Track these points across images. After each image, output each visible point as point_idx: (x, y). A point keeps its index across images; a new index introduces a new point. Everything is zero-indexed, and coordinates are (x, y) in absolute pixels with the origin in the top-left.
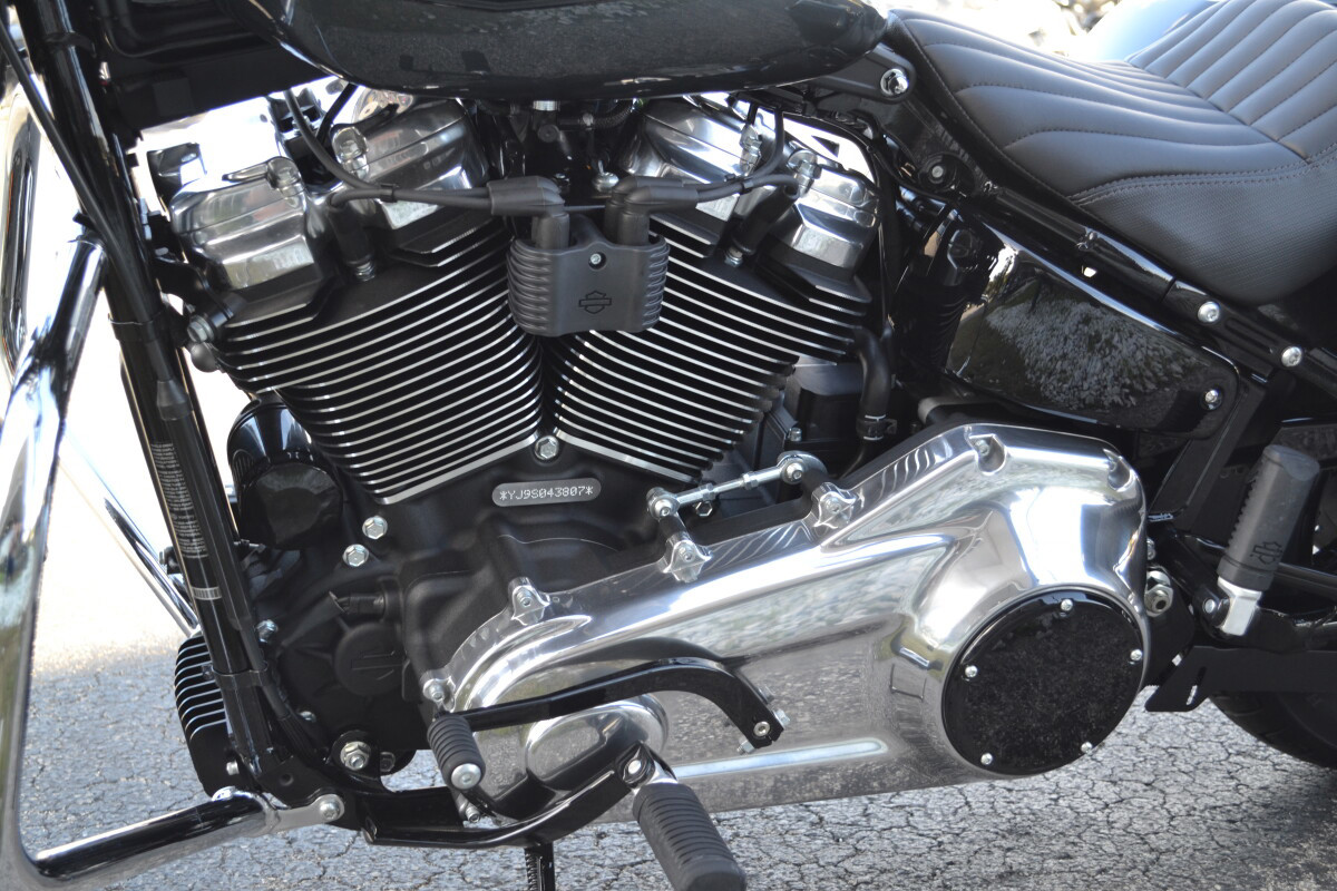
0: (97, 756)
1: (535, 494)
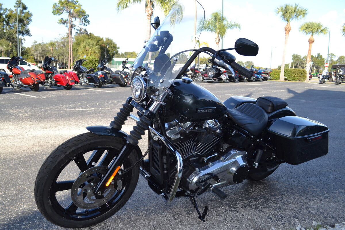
1: (193, 159)
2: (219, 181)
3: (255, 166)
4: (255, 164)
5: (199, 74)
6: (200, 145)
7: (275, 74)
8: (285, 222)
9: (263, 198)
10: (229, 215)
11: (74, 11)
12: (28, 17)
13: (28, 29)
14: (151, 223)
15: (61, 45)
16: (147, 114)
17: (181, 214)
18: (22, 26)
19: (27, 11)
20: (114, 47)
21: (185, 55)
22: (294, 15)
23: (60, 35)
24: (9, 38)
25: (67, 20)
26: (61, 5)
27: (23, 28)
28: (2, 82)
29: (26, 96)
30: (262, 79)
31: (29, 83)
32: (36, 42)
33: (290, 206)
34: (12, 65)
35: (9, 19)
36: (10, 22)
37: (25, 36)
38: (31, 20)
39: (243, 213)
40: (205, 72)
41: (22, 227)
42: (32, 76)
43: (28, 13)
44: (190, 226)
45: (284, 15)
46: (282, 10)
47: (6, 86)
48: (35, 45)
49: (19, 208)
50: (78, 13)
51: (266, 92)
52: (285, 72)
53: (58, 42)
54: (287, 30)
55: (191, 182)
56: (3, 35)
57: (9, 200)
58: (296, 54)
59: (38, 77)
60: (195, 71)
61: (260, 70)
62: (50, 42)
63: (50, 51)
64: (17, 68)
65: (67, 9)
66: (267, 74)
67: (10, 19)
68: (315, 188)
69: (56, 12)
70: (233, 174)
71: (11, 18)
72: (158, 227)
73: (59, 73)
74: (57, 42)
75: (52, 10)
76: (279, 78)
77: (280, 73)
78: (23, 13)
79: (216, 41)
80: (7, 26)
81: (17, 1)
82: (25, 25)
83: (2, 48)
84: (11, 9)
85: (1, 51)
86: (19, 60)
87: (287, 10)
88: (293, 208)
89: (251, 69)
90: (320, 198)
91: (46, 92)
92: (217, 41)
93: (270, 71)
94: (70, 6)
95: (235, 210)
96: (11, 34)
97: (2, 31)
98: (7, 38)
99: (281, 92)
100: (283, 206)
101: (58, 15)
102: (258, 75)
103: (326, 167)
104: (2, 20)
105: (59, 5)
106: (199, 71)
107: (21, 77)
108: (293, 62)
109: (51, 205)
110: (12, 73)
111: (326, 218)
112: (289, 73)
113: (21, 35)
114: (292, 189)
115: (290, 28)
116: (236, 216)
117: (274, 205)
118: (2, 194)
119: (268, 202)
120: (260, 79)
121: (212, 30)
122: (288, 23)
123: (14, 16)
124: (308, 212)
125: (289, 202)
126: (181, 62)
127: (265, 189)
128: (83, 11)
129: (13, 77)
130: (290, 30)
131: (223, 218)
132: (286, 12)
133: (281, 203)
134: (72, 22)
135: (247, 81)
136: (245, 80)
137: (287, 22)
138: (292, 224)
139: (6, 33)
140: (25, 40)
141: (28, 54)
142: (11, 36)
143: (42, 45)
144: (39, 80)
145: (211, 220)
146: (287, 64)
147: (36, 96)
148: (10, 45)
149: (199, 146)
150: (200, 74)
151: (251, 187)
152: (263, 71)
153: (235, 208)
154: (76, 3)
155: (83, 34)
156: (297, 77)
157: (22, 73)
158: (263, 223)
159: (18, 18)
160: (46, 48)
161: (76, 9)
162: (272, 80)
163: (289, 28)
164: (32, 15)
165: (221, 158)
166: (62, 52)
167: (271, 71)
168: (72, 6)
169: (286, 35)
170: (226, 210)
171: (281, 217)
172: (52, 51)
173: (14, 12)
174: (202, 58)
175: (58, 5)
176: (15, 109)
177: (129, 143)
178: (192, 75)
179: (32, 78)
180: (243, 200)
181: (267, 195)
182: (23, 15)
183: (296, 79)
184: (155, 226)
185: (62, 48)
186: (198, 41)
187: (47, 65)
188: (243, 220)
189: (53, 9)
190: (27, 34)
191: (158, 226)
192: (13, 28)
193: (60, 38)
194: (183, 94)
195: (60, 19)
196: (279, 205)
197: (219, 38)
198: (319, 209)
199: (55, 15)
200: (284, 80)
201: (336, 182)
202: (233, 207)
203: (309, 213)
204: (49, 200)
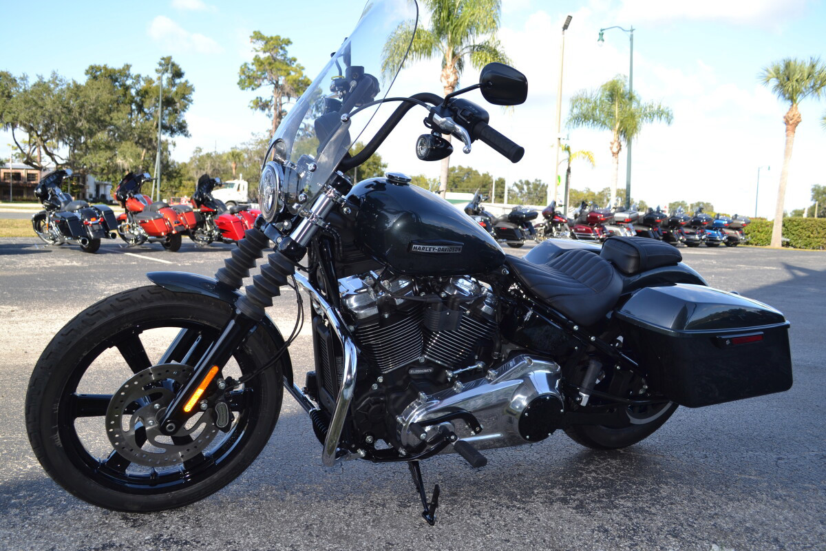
1: (418, 371)
2: (481, 429)
3: (581, 401)
4: (581, 397)
5: (563, 225)
6: (436, 340)
7: (759, 231)
8: (642, 541)
9: (607, 487)
10: (501, 517)
11: (287, 81)
12: (185, 93)
13: (184, 122)
14: (302, 518)
15: (256, 158)
16: (285, 247)
17: (384, 506)
18: (170, 114)
19: (183, 80)
20: (375, 164)
21: (543, 185)
22: (808, 86)
23: (253, 134)
24: (140, 141)
25: (270, 101)
26: (258, 67)
27: (172, 118)
28: (99, 227)
29: (149, 260)
30: (725, 243)
31: (159, 231)
32: (200, 150)
33: (671, 509)
34: (127, 192)
35: (143, 99)
36: (144, 106)
37: (176, 136)
38: (191, 101)
39: (540, 515)
40: (577, 219)
41: (13, 501)
42: (165, 217)
43: (186, 86)
44: (395, 532)
45: (781, 86)
46: (777, 74)
47: (107, 237)
48: (198, 157)
49: (25, 466)
50: (295, 86)
51: (724, 270)
52: (784, 225)
53: (249, 152)
54: (791, 123)
55: (404, 425)
56: (128, 134)
57: (12, 450)
58: (822, 186)
59: (180, 219)
60: (554, 217)
61: (718, 219)
62: (230, 151)
63: (230, 171)
64: (136, 198)
65: (270, 76)
66: (737, 229)
67: (145, 98)
68: (756, 475)
69: (246, 84)
70: (519, 416)
71: (147, 96)
72: (315, 527)
73: (229, 212)
74: (247, 151)
75: (238, 80)
76: (768, 241)
77: (772, 227)
78: (174, 85)
79: (611, 148)
80: (138, 114)
81: (163, 59)
82: (176, 111)
83: (124, 161)
84: (150, 76)
85: (121, 169)
86: (143, 181)
87: (789, 73)
88: (677, 514)
89: (696, 217)
90: (759, 496)
91: (196, 254)
92: (615, 150)
93: (744, 222)
94: (279, 70)
95: (522, 506)
96: (147, 131)
97: (126, 123)
98: (137, 139)
99: (764, 270)
100: (650, 508)
101: (251, 89)
102: (715, 230)
103: (808, 431)
104: (129, 100)
105: (254, 68)
106: (563, 218)
107: (142, 218)
108: (815, 205)
109: (61, 446)
110: (126, 210)
111: (754, 541)
112: (795, 228)
113: (168, 134)
114: (694, 474)
115: (797, 116)
116: (520, 519)
117: (629, 504)
118: (4, 439)
119: (616, 495)
120: (718, 241)
121: (604, 124)
122: (792, 105)
123: (155, 92)
124: (714, 525)
125: (671, 499)
126: (533, 201)
127: (622, 469)
128: (306, 80)
129: (128, 220)
130: (798, 122)
131: (483, 521)
132: (788, 79)
133: (650, 500)
134: (281, 105)
135: (686, 246)
136: (679, 242)
137: (789, 103)
138: (658, 547)
139: (134, 128)
140: (174, 145)
141: (181, 176)
142: (146, 135)
143: (212, 158)
144: (182, 225)
145: (452, 523)
146: (799, 211)
147: (170, 260)
148: (143, 154)
149: (434, 341)
150: (566, 225)
151: (588, 463)
152: (726, 222)
153: (524, 502)
154: (290, 62)
155: (311, 136)
156: (816, 239)
157: (145, 210)
158: (580, 540)
159: (162, 96)
160: (221, 165)
161: (290, 77)
162: (752, 244)
163: (795, 118)
164: (194, 91)
165: (489, 374)
166: (256, 173)
167: (748, 223)
168: (281, 70)
169: (787, 136)
170: (500, 505)
171: (633, 529)
172: (234, 171)
173: (154, 82)
174: (585, 192)
175: (250, 67)
176: (113, 283)
177: (242, 313)
178: (546, 227)
179: (166, 220)
180: (552, 487)
181: (621, 480)
182: (174, 89)
183: (813, 244)
184: (308, 524)
185: (257, 166)
186: (568, 149)
187: (204, 194)
188: (533, 530)
189: (240, 76)
190: (182, 132)
191: (317, 524)
192: (152, 119)
193: (253, 142)
194: (386, 210)
195: (254, 98)
196: (640, 504)
197: (620, 143)
198: (745, 521)
199: (243, 89)
200: (783, 246)
201: (820, 465)
202: (520, 501)
203: (713, 527)
204: (56, 433)
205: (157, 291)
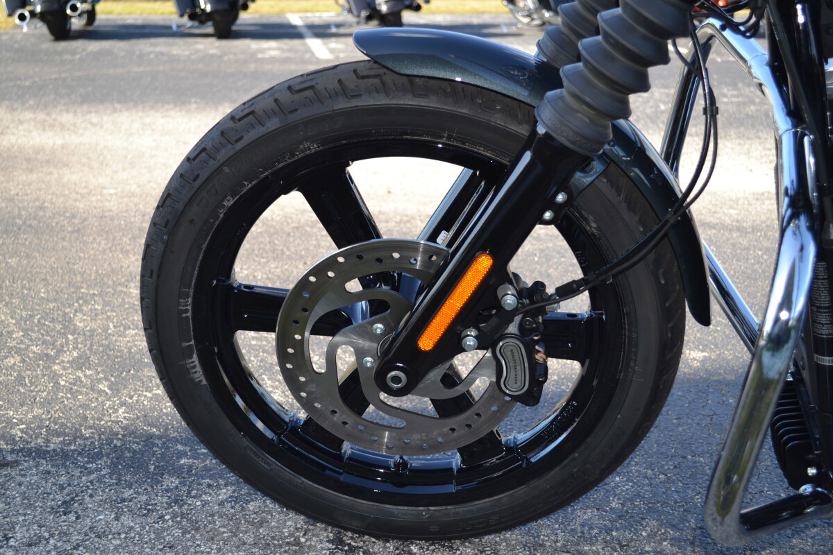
0: (670, 439)
109: (204, 382)
177: (548, 133)
204: (191, 357)
205: (372, 73)
